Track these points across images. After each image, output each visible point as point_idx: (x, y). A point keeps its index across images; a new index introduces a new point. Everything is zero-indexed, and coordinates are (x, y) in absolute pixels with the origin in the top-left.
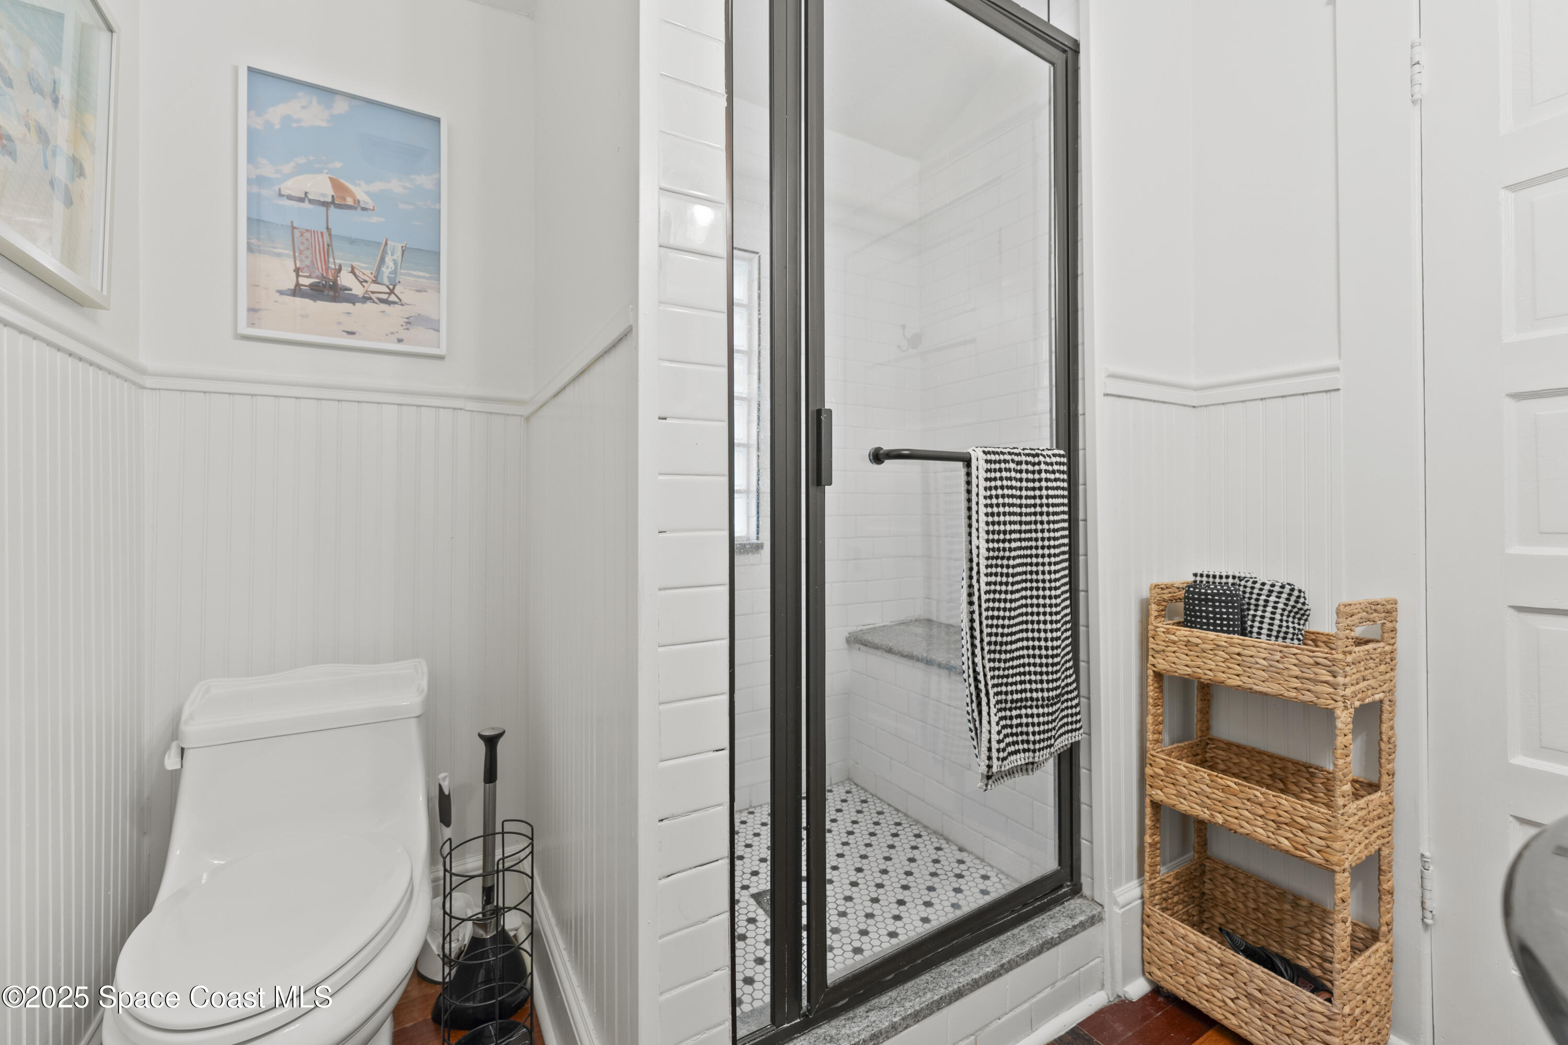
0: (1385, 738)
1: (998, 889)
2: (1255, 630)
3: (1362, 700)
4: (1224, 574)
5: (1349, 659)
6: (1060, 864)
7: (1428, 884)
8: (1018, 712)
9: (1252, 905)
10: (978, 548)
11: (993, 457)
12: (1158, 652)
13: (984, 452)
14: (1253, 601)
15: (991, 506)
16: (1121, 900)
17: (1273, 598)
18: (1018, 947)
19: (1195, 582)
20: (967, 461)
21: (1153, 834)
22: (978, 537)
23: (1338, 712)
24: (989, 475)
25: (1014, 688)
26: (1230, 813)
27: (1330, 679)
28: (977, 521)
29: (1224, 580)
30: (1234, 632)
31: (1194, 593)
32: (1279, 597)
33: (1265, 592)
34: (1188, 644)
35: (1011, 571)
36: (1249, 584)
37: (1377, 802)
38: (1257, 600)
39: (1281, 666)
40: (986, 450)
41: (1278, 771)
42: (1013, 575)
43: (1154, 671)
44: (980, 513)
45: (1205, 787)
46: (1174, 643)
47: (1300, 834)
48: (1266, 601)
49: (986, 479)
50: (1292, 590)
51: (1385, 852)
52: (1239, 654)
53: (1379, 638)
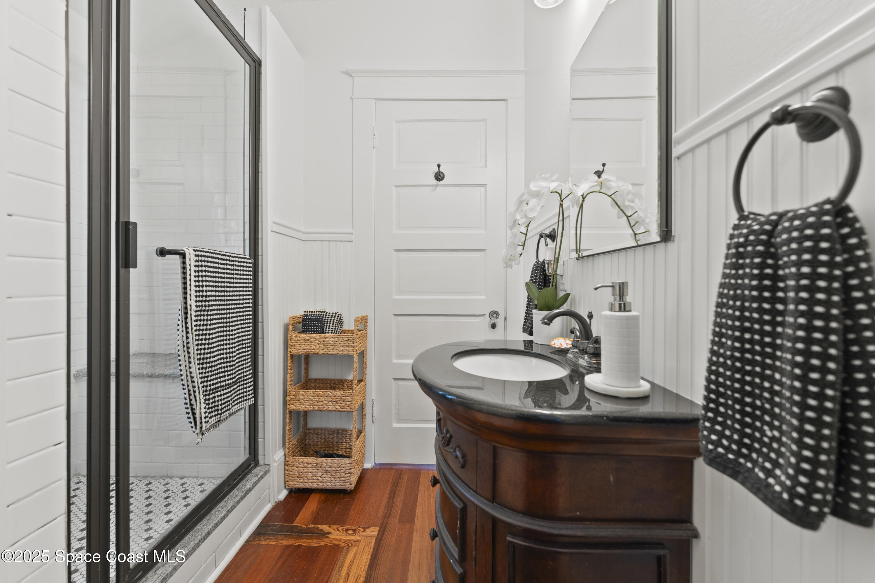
0: (364, 363)
1: (210, 487)
2: (327, 331)
3: (360, 351)
4: (315, 310)
5: (358, 337)
6: (250, 454)
7: (374, 408)
8: (213, 395)
9: (323, 441)
10: (191, 305)
11: (200, 253)
12: (292, 346)
13: (194, 250)
14: (326, 320)
15: (198, 281)
16: (277, 459)
17: (333, 319)
18: (234, 499)
19: (305, 315)
20: (183, 255)
21: (289, 425)
22: (191, 300)
23: (355, 356)
24: (197, 263)
25: (212, 382)
26: (320, 404)
27: (352, 344)
28: (190, 290)
29: (315, 313)
30: (320, 333)
31: (306, 319)
32: (334, 318)
33: (330, 316)
34: (305, 340)
35: (209, 317)
36: (325, 314)
37: (363, 385)
38: (328, 320)
39: (338, 343)
40: (195, 249)
41: (332, 385)
42: (211, 320)
43: (290, 355)
44: (192, 285)
45: (311, 397)
46: (299, 340)
47: (343, 403)
48: (331, 320)
49: (196, 266)
50: (339, 315)
51: (364, 401)
52: (324, 341)
53: (363, 329)
